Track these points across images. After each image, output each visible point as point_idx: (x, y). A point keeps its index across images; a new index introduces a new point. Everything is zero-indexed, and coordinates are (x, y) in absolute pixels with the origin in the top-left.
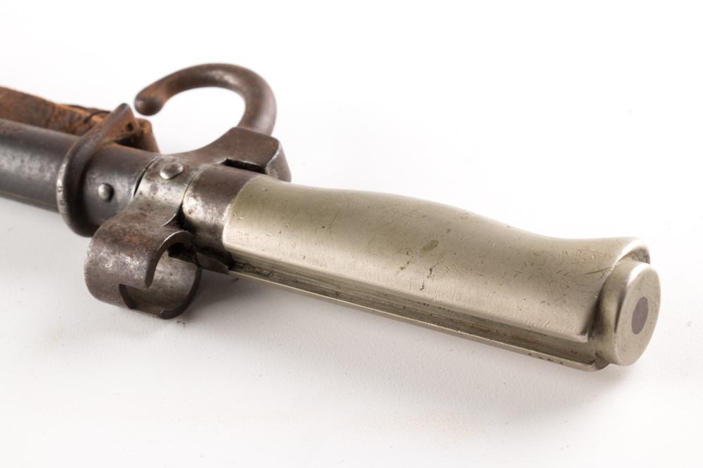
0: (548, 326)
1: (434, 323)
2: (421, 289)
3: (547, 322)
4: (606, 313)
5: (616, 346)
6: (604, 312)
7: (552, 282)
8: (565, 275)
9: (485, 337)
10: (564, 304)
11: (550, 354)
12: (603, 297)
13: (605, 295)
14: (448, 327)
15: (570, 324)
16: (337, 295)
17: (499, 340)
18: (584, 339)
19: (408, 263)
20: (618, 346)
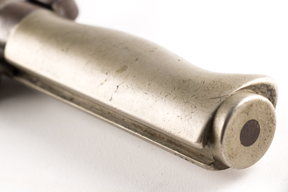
0: (179, 134)
1: (123, 125)
2: (110, 100)
3: (179, 131)
4: (216, 128)
5: (223, 153)
6: (215, 128)
7: (187, 102)
8: (197, 98)
9: (150, 138)
10: (190, 120)
11: (186, 156)
12: (216, 116)
13: (218, 115)
14: (131, 129)
15: (191, 134)
16: (71, 100)
17: (158, 142)
18: (200, 146)
19: (106, 80)
20: (224, 153)
